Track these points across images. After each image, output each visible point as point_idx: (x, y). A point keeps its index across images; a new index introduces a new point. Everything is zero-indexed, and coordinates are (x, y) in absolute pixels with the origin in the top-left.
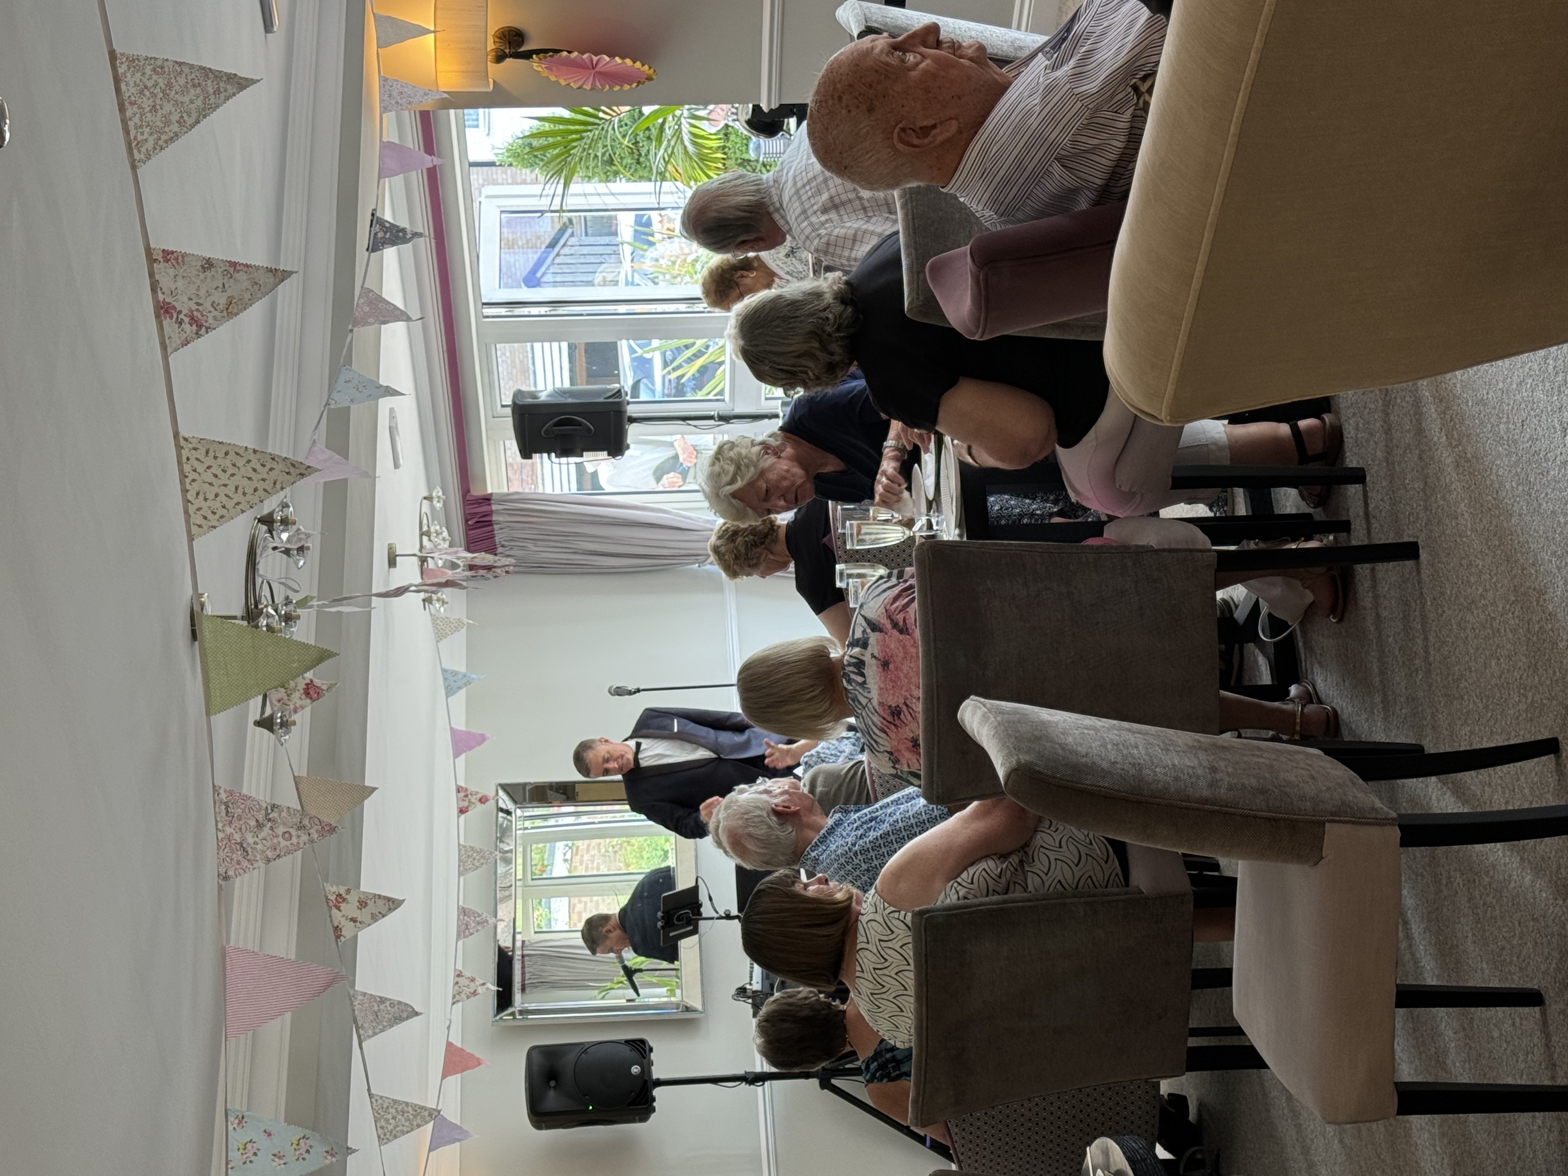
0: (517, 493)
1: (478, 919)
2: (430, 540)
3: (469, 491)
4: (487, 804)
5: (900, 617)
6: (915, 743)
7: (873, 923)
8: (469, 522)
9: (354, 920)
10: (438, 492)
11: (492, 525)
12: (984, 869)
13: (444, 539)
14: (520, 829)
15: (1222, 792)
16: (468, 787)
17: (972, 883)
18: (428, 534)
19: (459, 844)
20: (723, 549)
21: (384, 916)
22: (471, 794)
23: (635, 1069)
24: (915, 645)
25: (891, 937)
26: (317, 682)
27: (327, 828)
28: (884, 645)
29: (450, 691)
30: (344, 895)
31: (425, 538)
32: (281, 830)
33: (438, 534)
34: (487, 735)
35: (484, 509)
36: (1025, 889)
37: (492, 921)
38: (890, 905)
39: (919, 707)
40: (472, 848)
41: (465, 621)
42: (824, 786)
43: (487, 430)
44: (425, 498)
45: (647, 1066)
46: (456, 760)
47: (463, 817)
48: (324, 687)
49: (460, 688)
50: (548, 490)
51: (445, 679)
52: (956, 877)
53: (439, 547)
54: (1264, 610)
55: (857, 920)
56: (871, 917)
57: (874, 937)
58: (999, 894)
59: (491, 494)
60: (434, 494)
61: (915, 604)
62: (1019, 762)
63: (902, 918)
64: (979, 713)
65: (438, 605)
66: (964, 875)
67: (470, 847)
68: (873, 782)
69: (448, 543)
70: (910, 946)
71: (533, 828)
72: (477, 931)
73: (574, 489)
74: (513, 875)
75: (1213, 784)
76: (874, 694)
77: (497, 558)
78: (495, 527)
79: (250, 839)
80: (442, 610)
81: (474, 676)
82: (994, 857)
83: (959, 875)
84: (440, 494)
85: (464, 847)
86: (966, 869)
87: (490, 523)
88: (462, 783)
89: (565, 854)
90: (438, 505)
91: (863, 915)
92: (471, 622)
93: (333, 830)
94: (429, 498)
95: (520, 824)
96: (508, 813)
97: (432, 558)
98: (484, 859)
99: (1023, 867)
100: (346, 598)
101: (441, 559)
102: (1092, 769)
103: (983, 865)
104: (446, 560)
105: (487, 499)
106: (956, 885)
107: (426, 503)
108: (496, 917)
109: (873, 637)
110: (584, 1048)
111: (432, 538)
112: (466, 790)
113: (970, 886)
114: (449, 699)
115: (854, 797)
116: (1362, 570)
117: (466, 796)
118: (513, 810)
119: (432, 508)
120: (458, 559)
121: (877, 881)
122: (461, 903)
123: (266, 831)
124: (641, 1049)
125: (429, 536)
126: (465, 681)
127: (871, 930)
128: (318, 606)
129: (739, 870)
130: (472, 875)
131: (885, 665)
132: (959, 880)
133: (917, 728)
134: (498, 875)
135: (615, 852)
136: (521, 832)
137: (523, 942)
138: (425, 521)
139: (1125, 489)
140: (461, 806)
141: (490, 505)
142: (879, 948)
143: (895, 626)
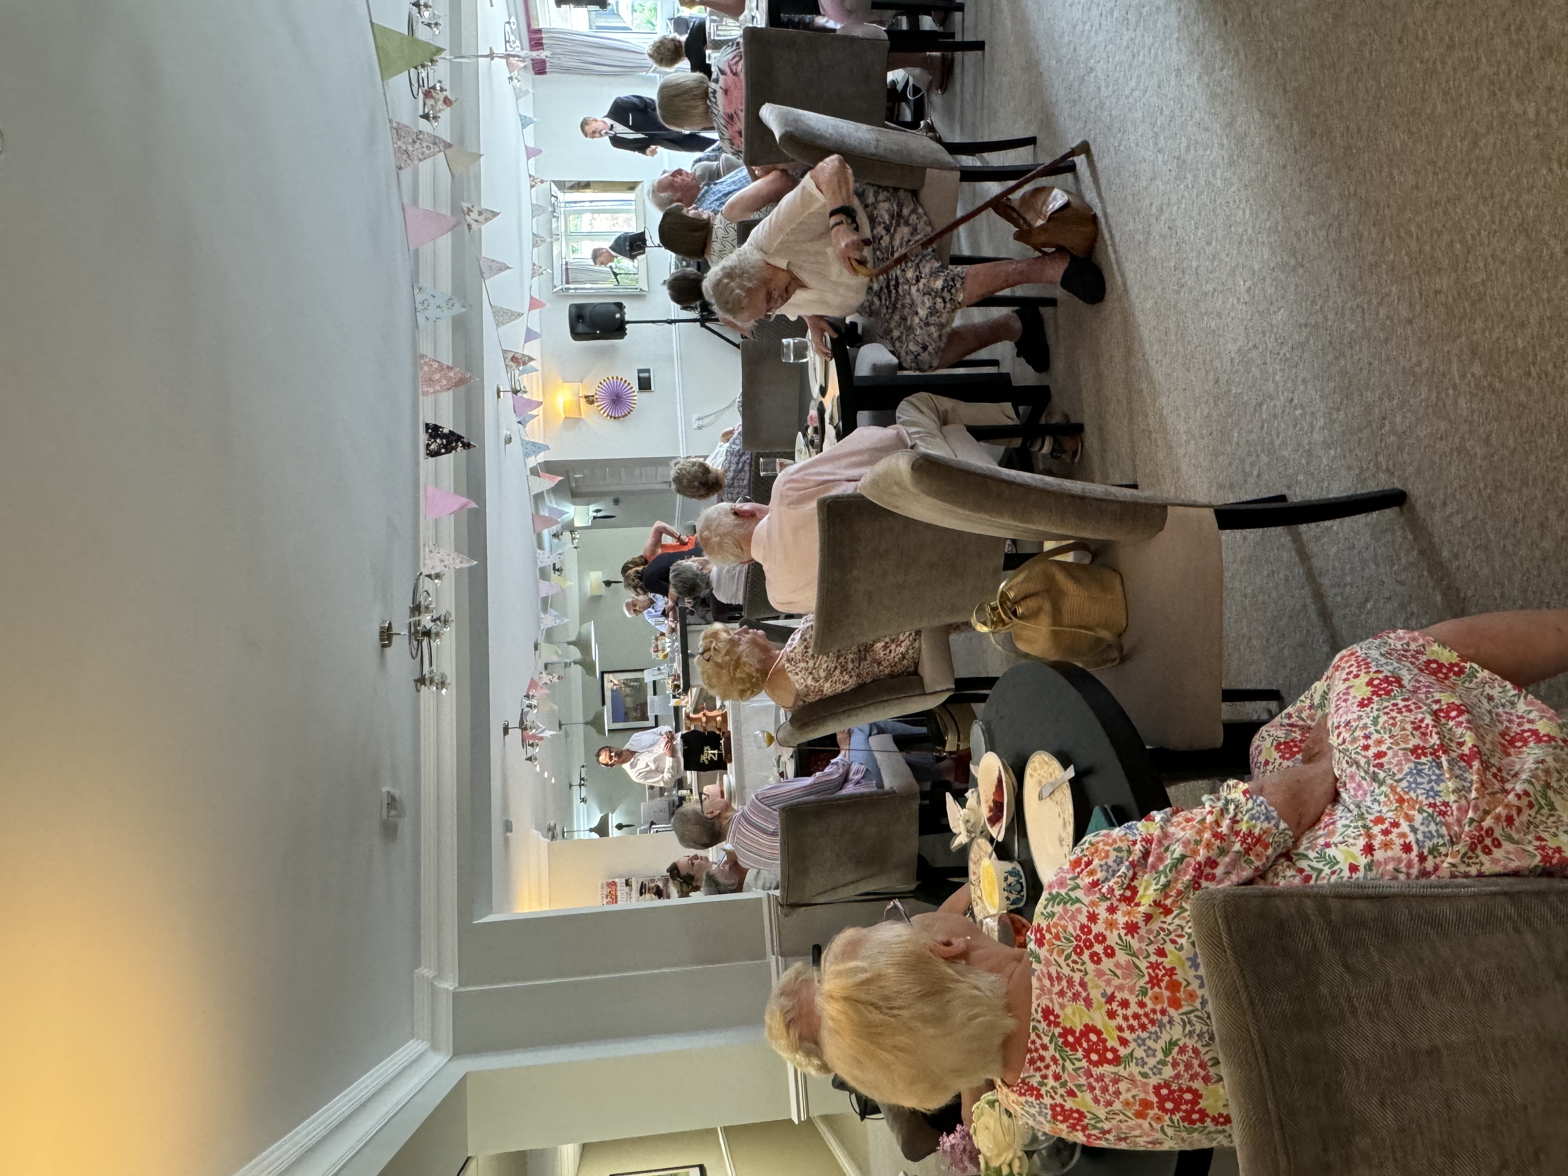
0: (555, 28)
1: (543, 242)
3: (530, 25)
4: (545, 184)
5: (734, 68)
6: (740, 133)
7: (720, 228)
8: (530, 39)
9: (477, 221)
15: (881, 152)
19: (531, 200)
21: (491, 219)
22: (536, 178)
23: (618, 316)
24: (740, 81)
25: (729, 235)
26: (450, 97)
28: (726, 81)
29: (524, 126)
30: (471, 208)
31: (508, 45)
32: (425, 145)
33: (514, 43)
34: (544, 150)
35: (538, 36)
38: (728, 220)
39: (742, 115)
41: (530, 90)
44: (507, 22)
45: (623, 315)
46: (528, 161)
47: (533, 189)
49: (529, 125)
51: (522, 120)
54: (911, 82)
56: (719, 226)
57: (720, 236)
59: (542, 29)
60: (512, 22)
61: (742, 62)
62: (786, 133)
63: (733, 226)
64: (769, 111)
65: (516, 82)
67: (538, 205)
75: (876, 148)
76: (721, 108)
78: (544, 42)
79: (410, 149)
81: (535, 119)
84: (515, 22)
85: (534, 204)
87: (542, 40)
88: (531, 172)
90: (514, 27)
91: (715, 222)
92: (535, 92)
94: (509, 23)
100: (464, 56)
102: (821, 137)
105: (539, 31)
107: (507, 25)
109: (721, 77)
110: (594, 306)
112: (534, 176)
114: (524, 130)
116: (958, 55)
118: (559, 197)
119: (511, 29)
121: (722, 210)
122: (534, 230)
123: (417, 145)
124: (620, 306)
125: (510, 43)
126: (531, 121)
131: (726, 92)
133: (741, 125)
138: (507, 34)
139: (849, 8)
140: (532, 183)
141: (541, 33)
143: (732, 71)
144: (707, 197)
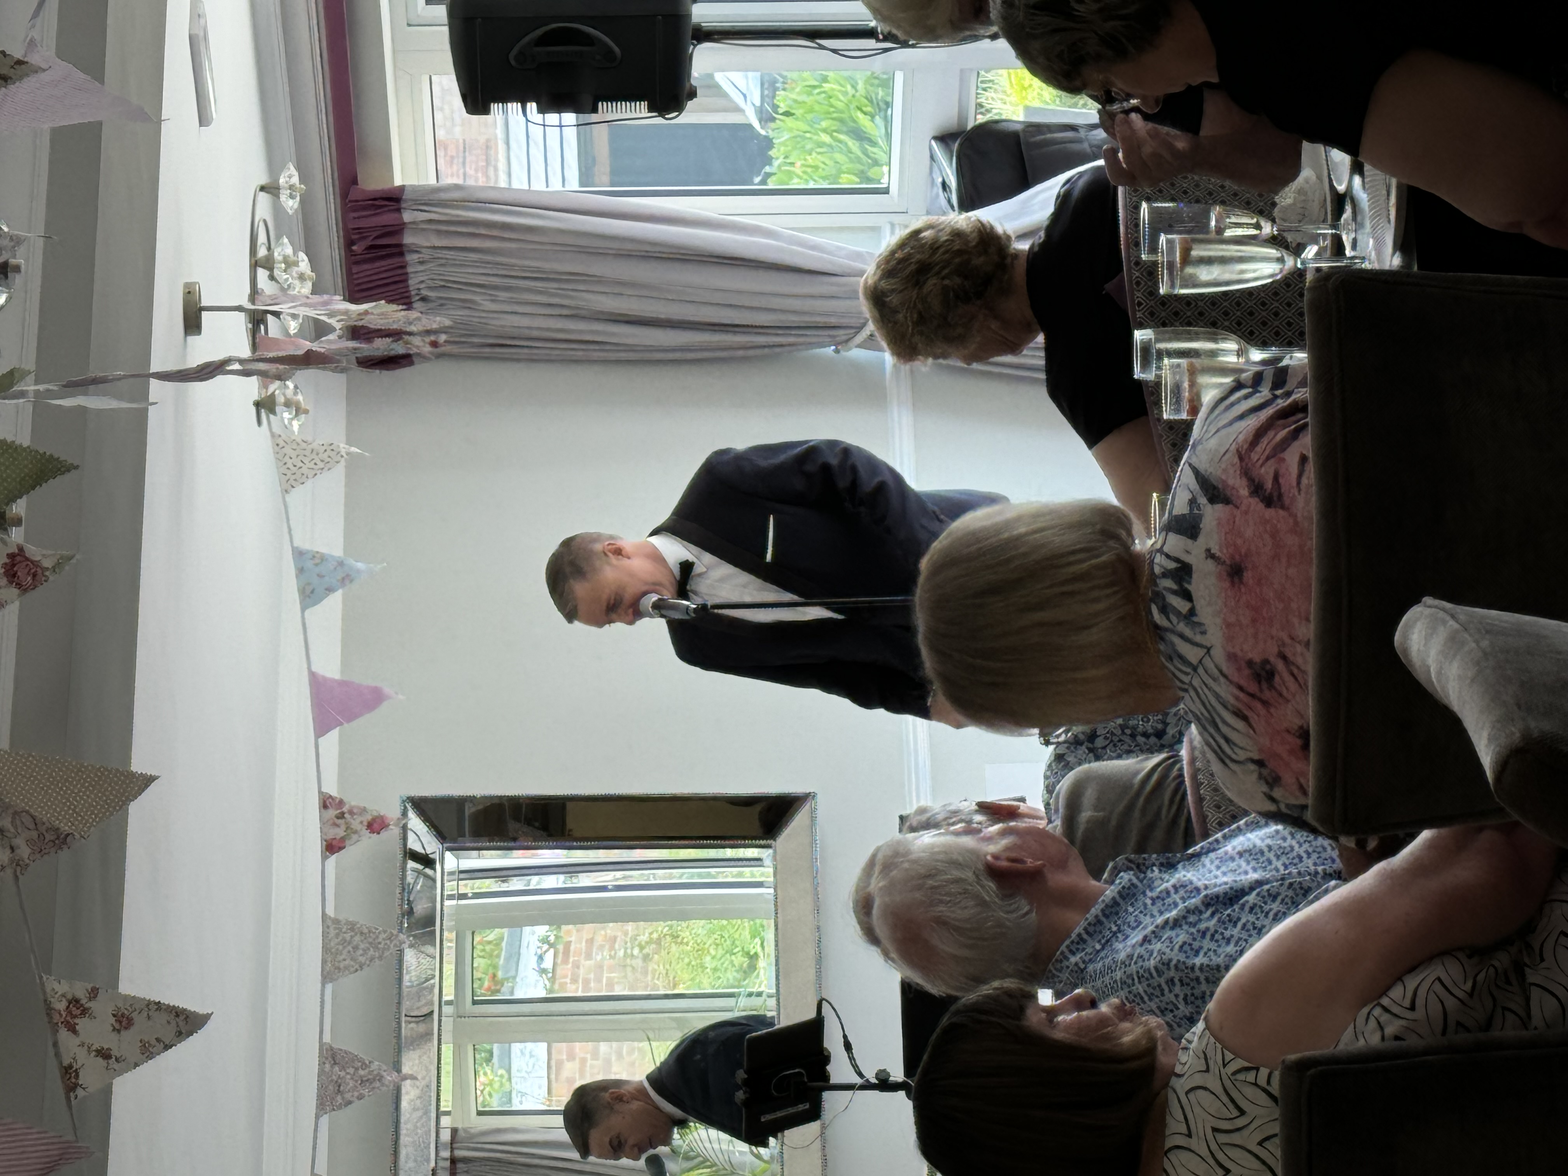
0: (457, 187)
1: (361, 1072)
2: (272, 278)
3: (355, 182)
4: (384, 834)
5: (1266, 473)
7: (1200, 1092)
8: (354, 248)
9: (104, 1054)
10: (290, 176)
11: (402, 254)
12: (1439, 979)
13: (302, 277)
14: (451, 897)
16: (345, 799)
17: (1412, 1008)
18: (268, 264)
19: (324, 914)
20: (893, 300)
21: (167, 1047)
22: (351, 813)
25: (1240, 1122)
26: (33, 552)
27: (49, 837)
28: (1232, 528)
29: (309, 597)
30: (83, 1002)
31: (262, 274)
33: (289, 264)
34: (387, 690)
35: (387, 219)
36: (1525, 1021)
37: (390, 1077)
38: (1237, 1055)
39: (1308, 660)
40: (352, 926)
41: (343, 447)
42: (1096, 808)
43: (394, 52)
44: (262, 189)
46: (321, 740)
47: (332, 860)
48: (47, 563)
49: (330, 590)
50: (519, 183)
51: (300, 571)
52: (1380, 996)
53: (291, 292)
55: (1166, 1085)
56: (1198, 1080)
57: (1202, 1123)
58: (1468, 1030)
59: (402, 188)
60: (282, 181)
62: (1526, 736)
63: (1262, 1081)
64: (1442, 634)
65: (286, 415)
66: (1396, 992)
67: (348, 923)
68: (1200, 800)
69: (309, 285)
70: (1277, 1140)
71: (477, 896)
72: (361, 1097)
73: (573, 183)
74: (436, 991)
76: (1215, 636)
77: (413, 314)
78: (411, 258)
80: (296, 425)
81: (360, 565)
82: (1460, 955)
83: (1384, 993)
84: (295, 180)
85: (336, 921)
86: (1400, 979)
87: (399, 251)
88: (332, 789)
89: (541, 958)
90: (291, 202)
91: (1179, 1076)
92: (354, 449)
93: (62, 840)
94: (270, 189)
95: (451, 887)
96: (427, 861)
97: (276, 314)
98: (376, 948)
99: (1522, 976)
100: (95, 381)
101: (294, 316)
103: (1436, 971)
104: (306, 318)
105: (393, 199)
106: (1377, 1011)
107: (263, 197)
108: (399, 1071)
109: (1212, 514)
111: (276, 272)
112: (341, 803)
113: (1409, 1015)
114: (307, 612)
115: (1159, 834)
117: (341, 816)
118: (436, 857)
119: (278, 210)
120: (331, 315)
121: (1211, 1006)
122: (327, 1038)
125: (271, 269)
126: (340, 575)
127: (1198, 1109)
128: (37, 392)
129: (908, 991)
130: (350, 982)
131: (1234, 571)
132: (1385, 1001)
134: (405, 991)
135: (646, 958)
136: (454, 902)
137: (454, 1131)
138: (262, 238)
140: (330, 836)
141: (399, 210)
142: (1214, 1147)
143: (1256, 489)
144: (1132, 911)
